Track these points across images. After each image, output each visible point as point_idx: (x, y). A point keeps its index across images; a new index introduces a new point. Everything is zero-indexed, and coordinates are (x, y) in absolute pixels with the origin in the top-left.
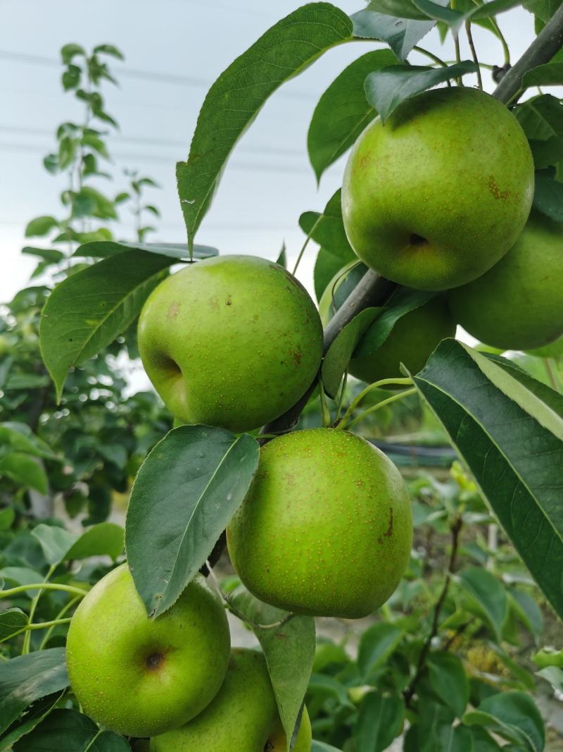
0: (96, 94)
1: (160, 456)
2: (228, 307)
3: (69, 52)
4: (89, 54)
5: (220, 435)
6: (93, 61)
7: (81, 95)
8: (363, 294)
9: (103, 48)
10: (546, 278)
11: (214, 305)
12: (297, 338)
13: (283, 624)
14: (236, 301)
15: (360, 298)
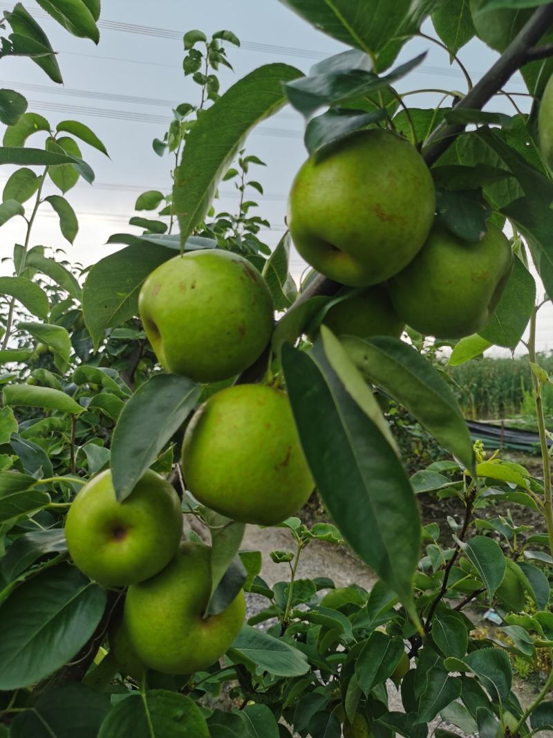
0: (213, 77)
1: (143, 393)
2: (193, 290)
3: (191, 38)
4: (209, 40)
5: (185, 382)
6: (213, 46)
7: (199, 79)
8: (318, 285)
9: (221, 35)
10: (450, 282)
11: (182, 287)
12: (242, 316)
13: (225, 527)
14: (199, 285)
15: (315, 288)
